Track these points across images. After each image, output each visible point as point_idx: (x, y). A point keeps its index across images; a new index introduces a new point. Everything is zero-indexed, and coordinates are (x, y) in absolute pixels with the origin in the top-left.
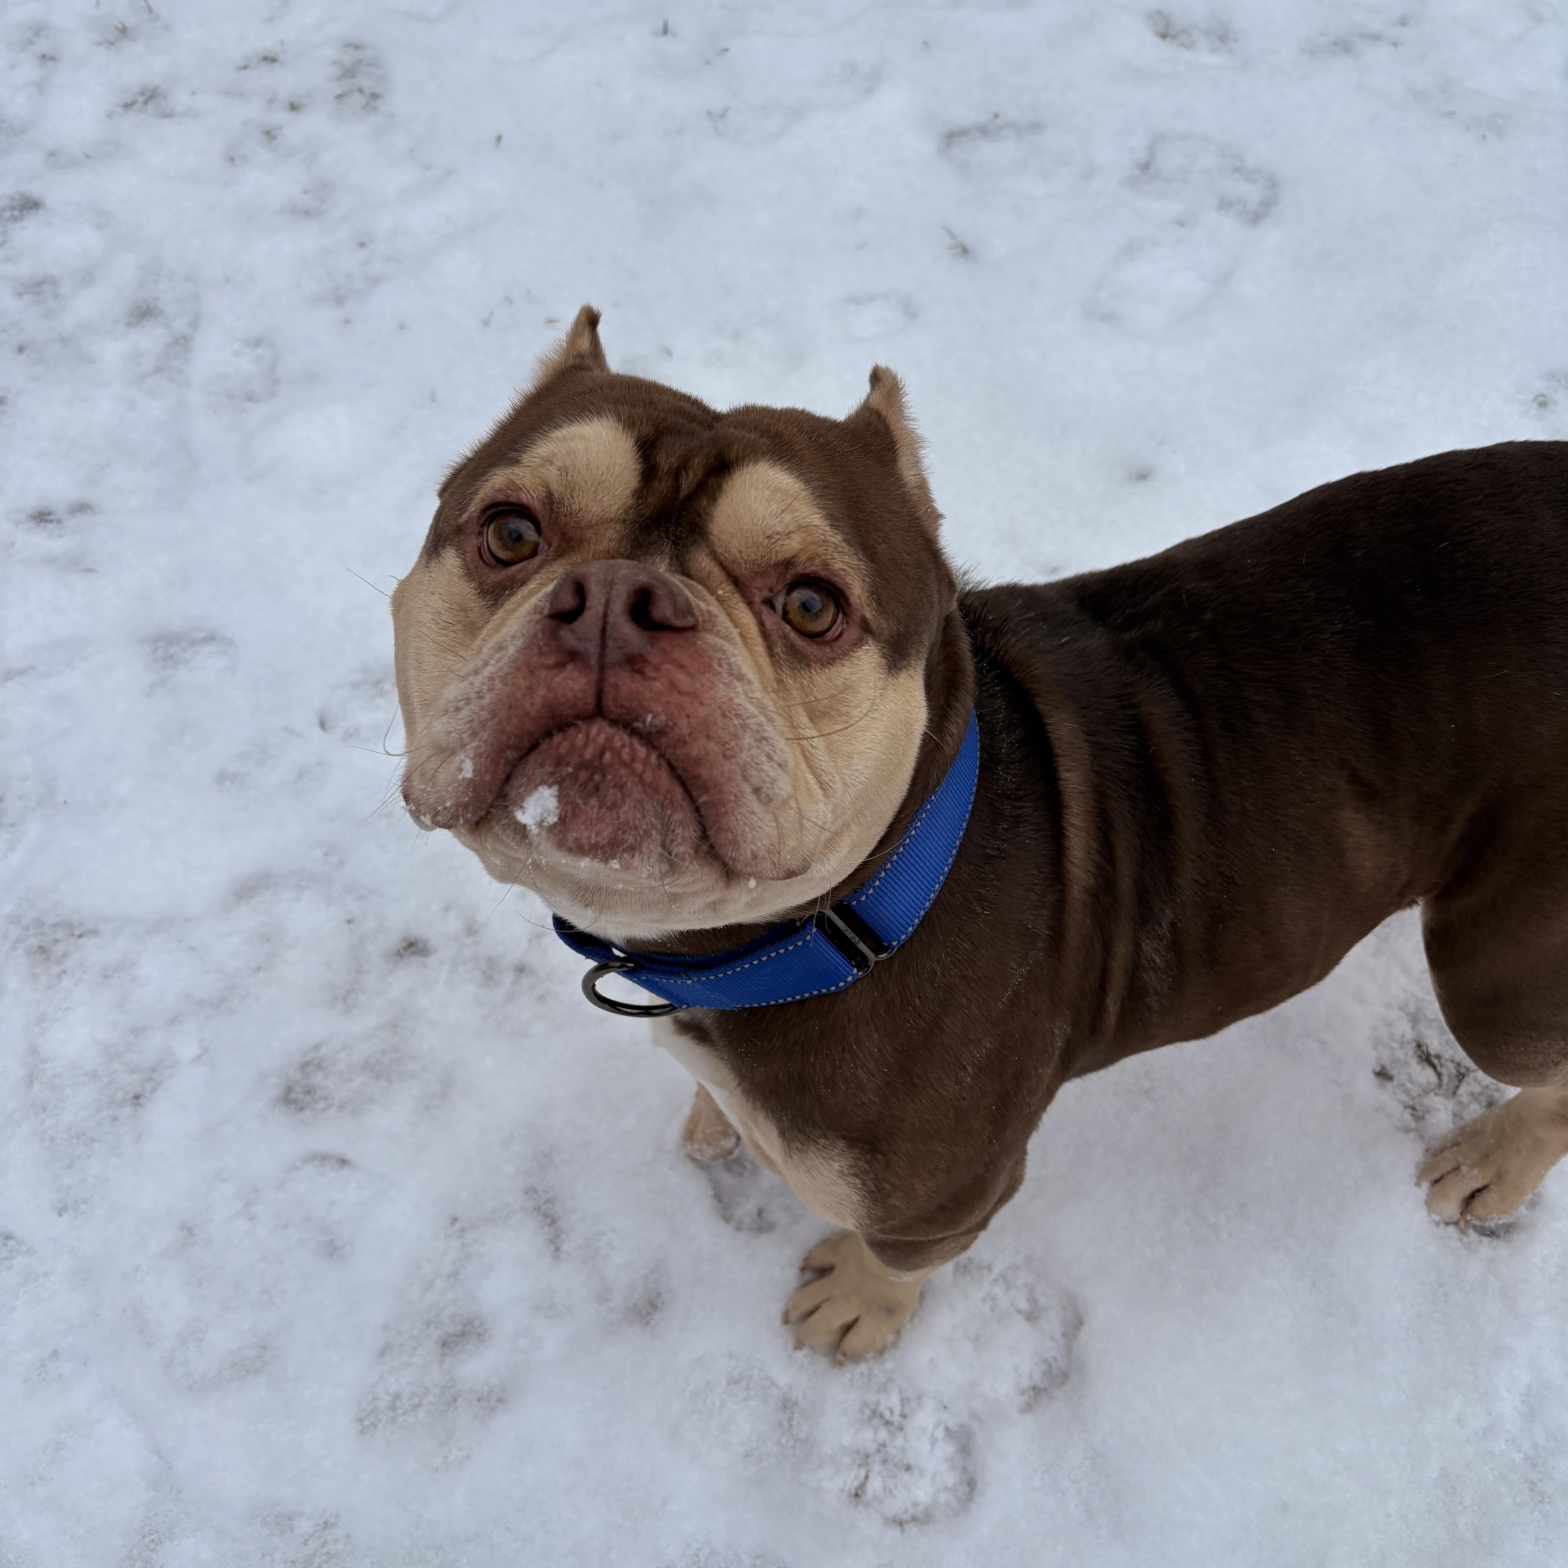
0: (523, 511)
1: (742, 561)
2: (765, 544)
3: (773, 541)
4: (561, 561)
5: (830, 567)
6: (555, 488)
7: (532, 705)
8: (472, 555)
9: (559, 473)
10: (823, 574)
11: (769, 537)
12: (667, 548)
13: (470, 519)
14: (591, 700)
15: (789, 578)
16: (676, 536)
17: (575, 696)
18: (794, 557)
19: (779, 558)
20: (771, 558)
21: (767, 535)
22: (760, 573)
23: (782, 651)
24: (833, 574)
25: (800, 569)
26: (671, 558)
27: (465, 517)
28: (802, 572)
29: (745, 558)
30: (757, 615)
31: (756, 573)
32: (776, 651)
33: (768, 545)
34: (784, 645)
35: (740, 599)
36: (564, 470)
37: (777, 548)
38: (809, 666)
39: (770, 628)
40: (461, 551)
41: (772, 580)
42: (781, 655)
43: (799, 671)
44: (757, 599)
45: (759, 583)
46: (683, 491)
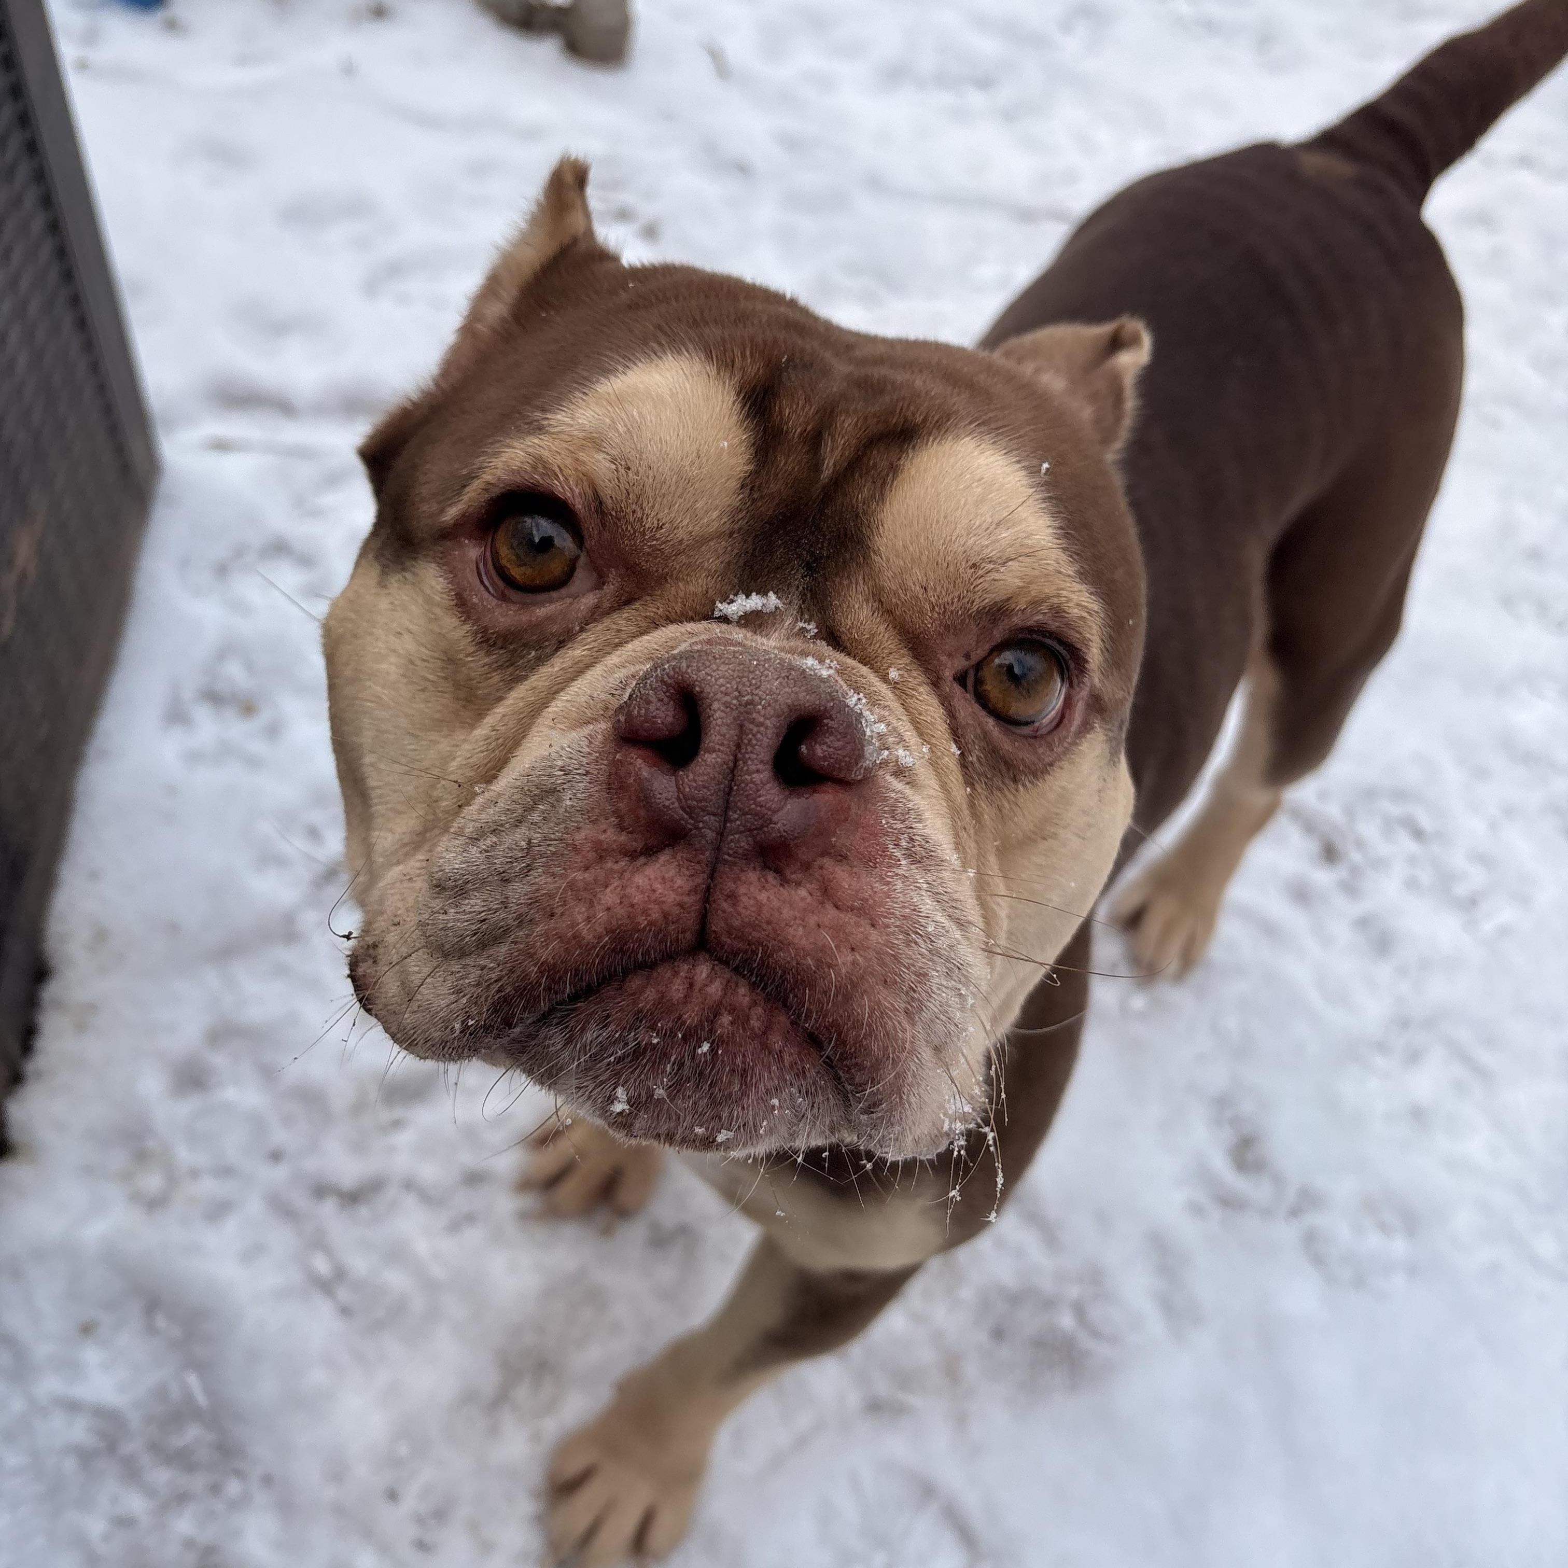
1: (927, 606)
2: (965, 576)
3: (981, 572)
4: (627, 613)
5: (1064, 614)
6: (608, 491)
7: (588, 919)
8: (466, 576)
9: (614, 467)
10: (1054, 625)
11: (974, 566)
12: (799, 578)
13: (462, 516)
14: (690, 920)
15: (998, 635)
16: (812, 554)
17: (666, 916)
18: (1008, 599)
19: (986, 601)
20: (973, 602)
21: (970, 563)
22: (951, 628)
23: (978, 758)
24: (1067, 625)
25: (1016, 620)
26: (803, 596)
27: (451, 512)
28: (1020, 624)
29: (932, 599)
30: (945, 701)
31: (947, 627)
32: (971, 759)
33: (972, 580)
34: (983, 750)
35: (922, 678)
36: (623, 464)
37: (986, 585)
38: (1015, 780)
39: (964, 723)
40: (447, 567)
41: (969, 639)
42: (977, 765)
43: (1000, 789)
44: (948, 674)
45: (951, 642)
46: (826, 474)
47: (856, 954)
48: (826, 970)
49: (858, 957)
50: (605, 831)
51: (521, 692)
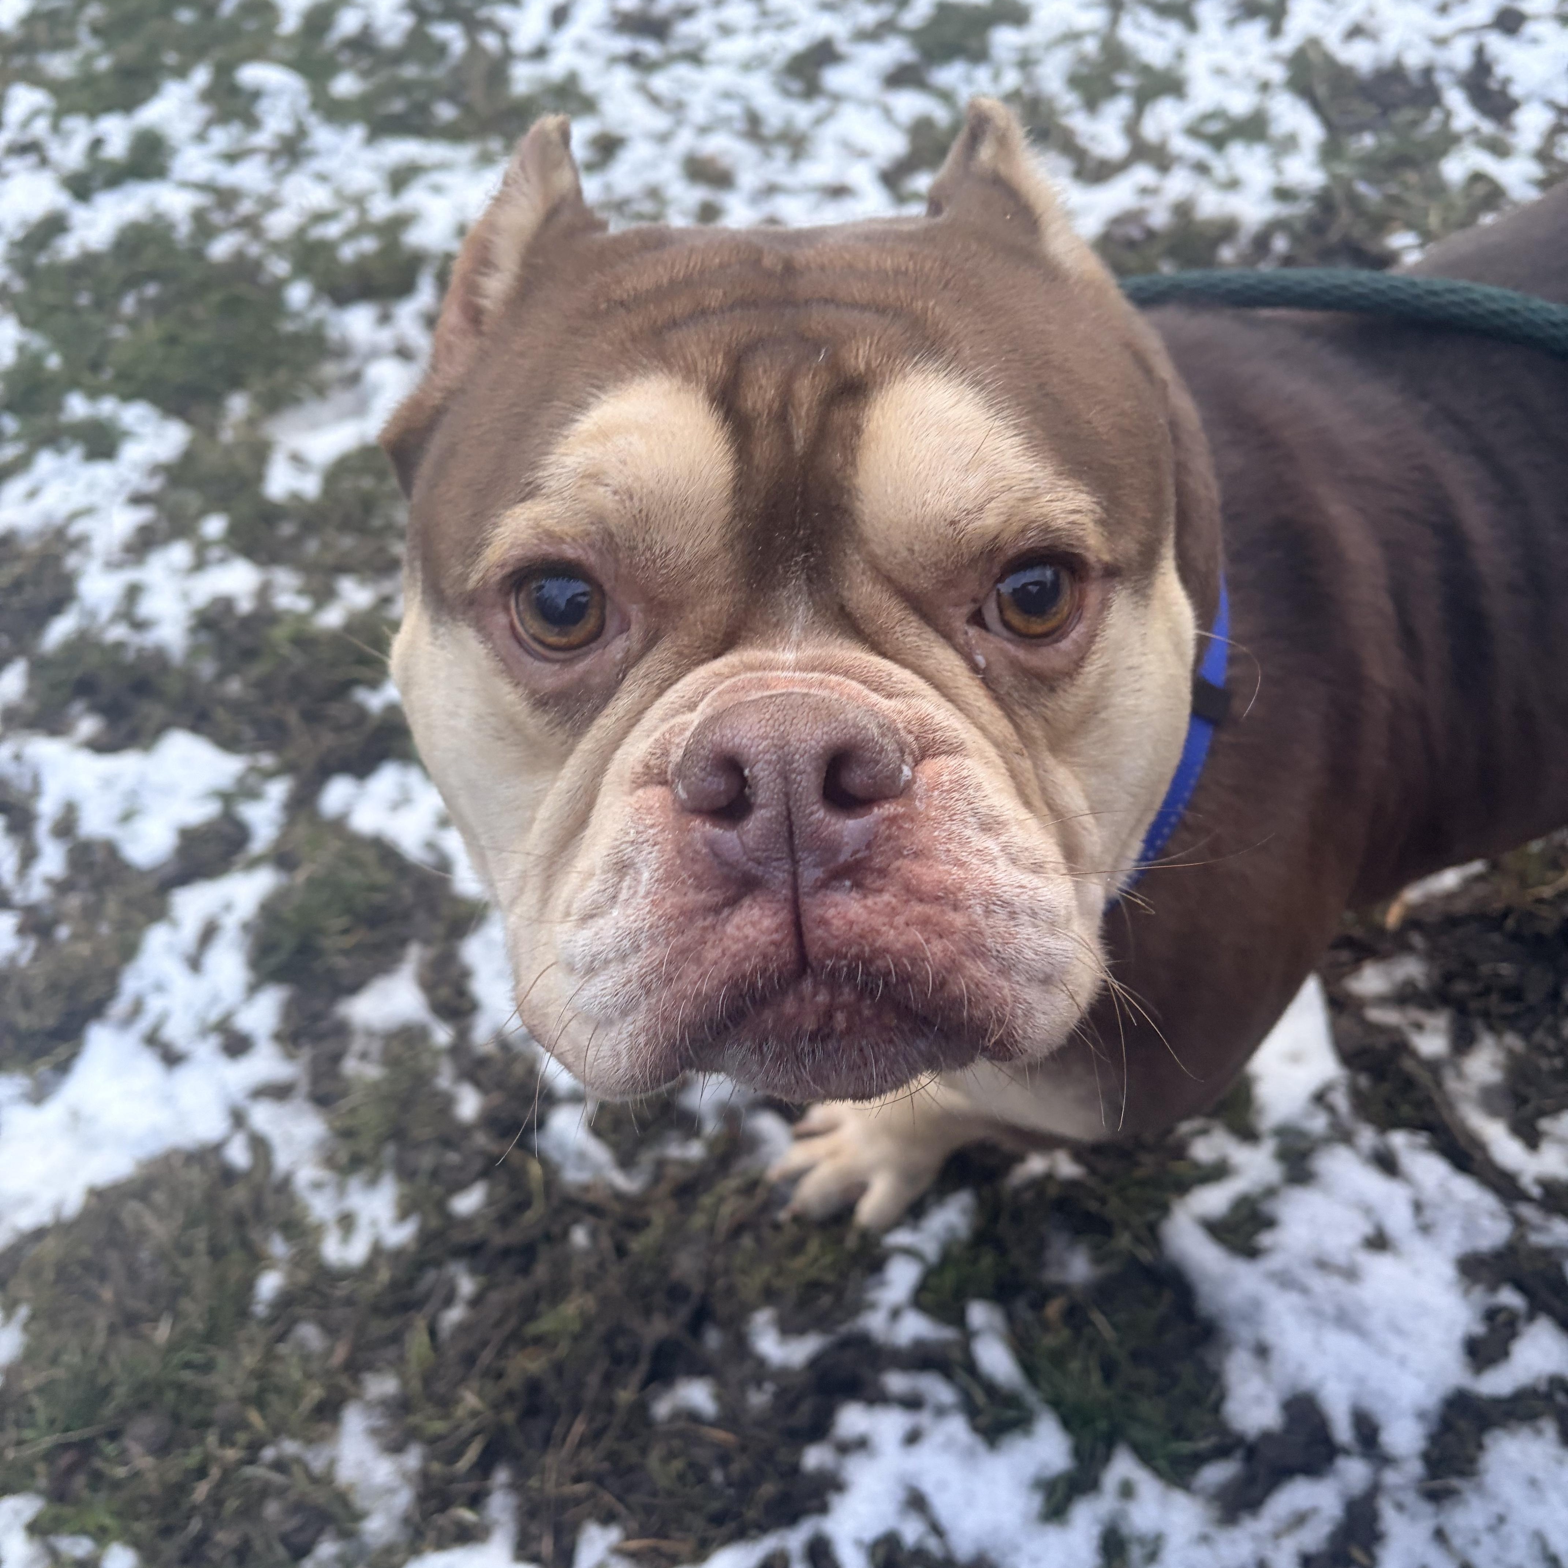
1: (919, 567)
2: (948, 534)
3: (961, 526)
6: (618, 524)
9: (618, 497)
11: (953, 522)
12: (800, 560)
15: (997, 571)
18: (996, 537)
19: (974, 546)
20: (962, 554)
21: (949, 520)
27: (474, 579)
28: (1014, 550)
29: (922, 561)
31: (945, 583)
33: (955, 534)
36: (624, 492)
40: (484, 633)
44: (958, 624)
45: (953, 594)
46: (799, 446)
47: (945, 941)
48: (921, 964)
49: (948, 944)
50: (685, 894)
51: (587, 744)
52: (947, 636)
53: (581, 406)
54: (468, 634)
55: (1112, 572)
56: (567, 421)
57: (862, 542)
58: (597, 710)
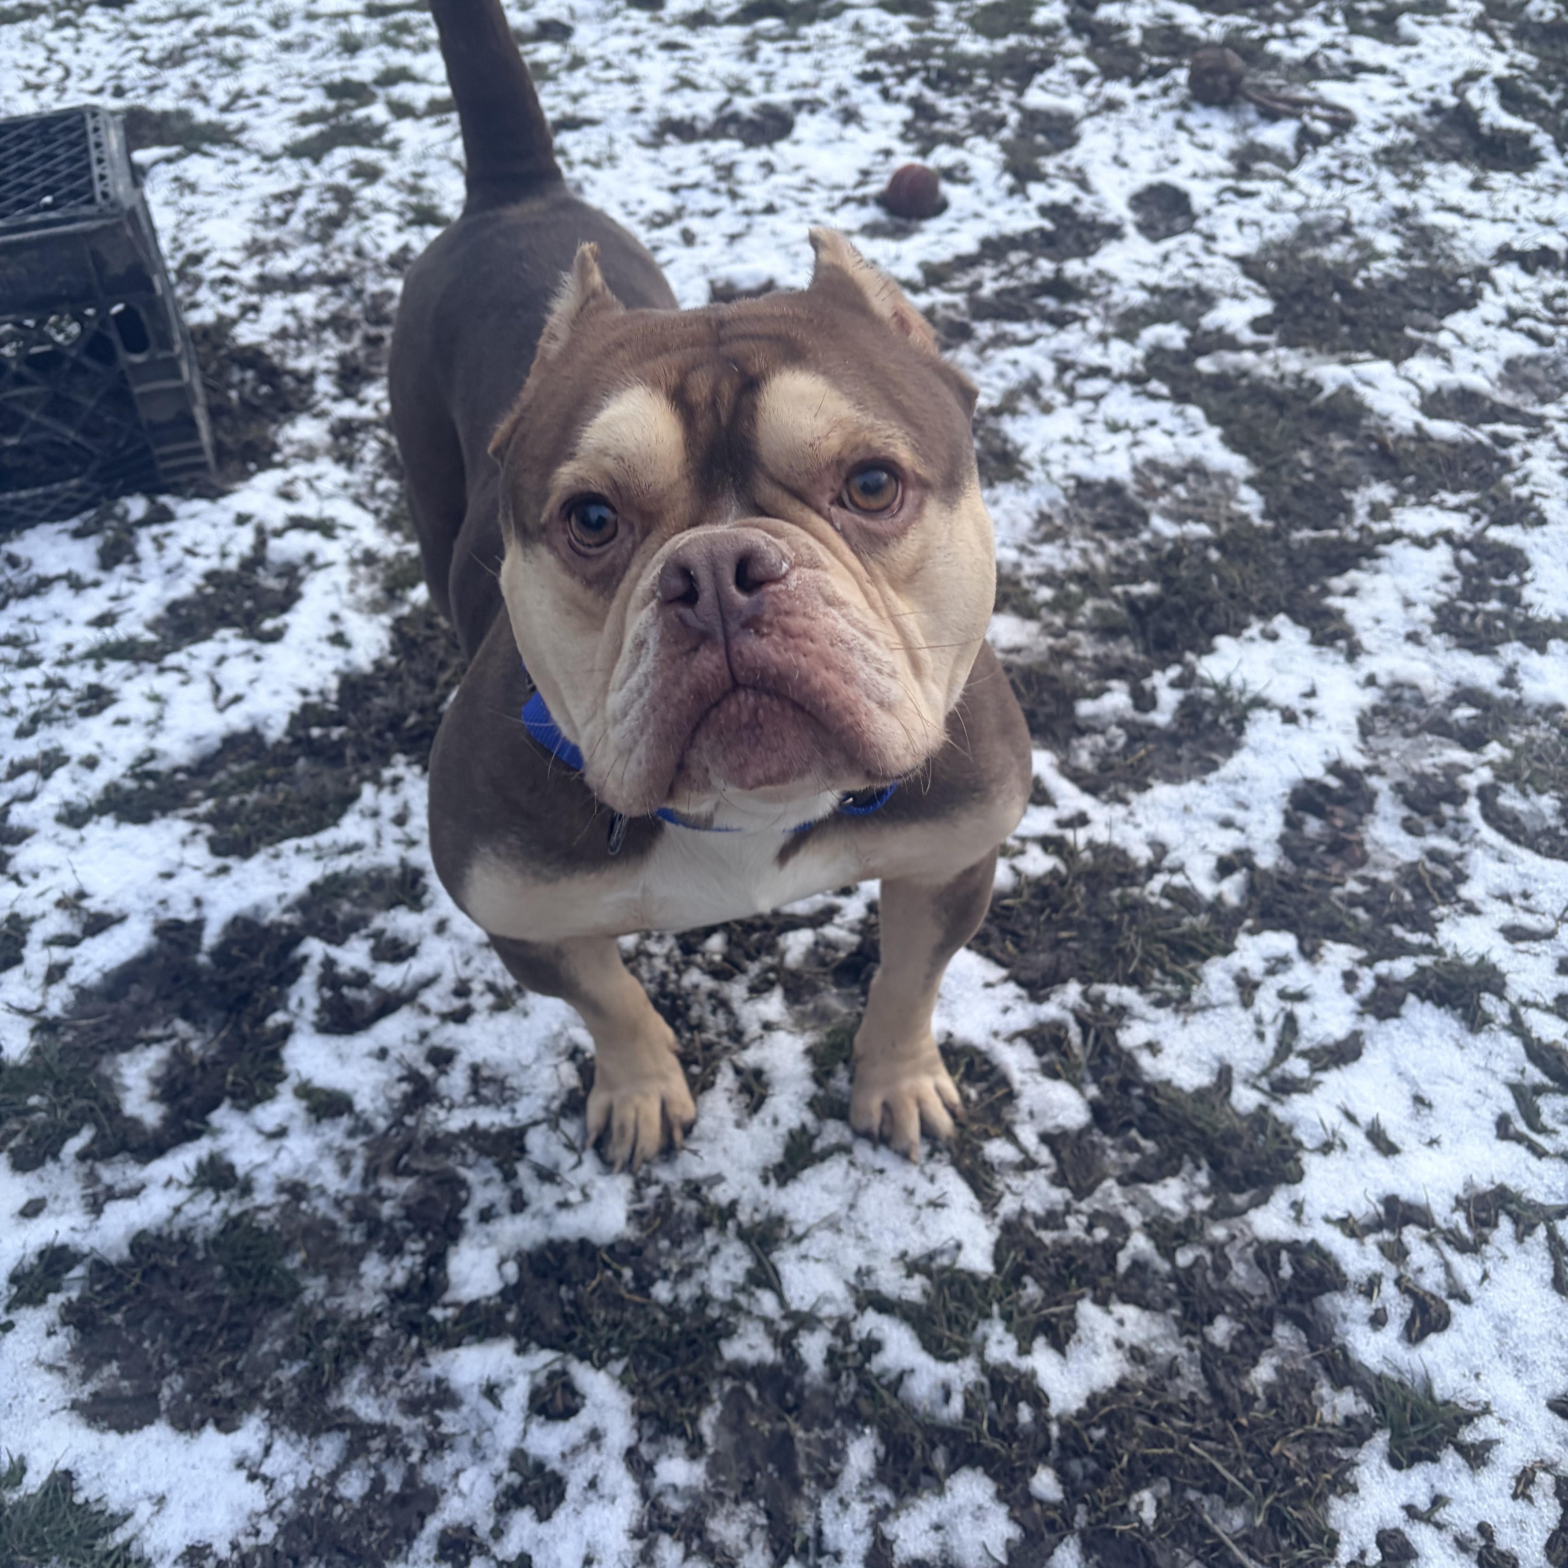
0: (595, 499)
2: (809, 452)
3: (816, 446)
5: (873, 447)
8: (565, 550)
10: (870, 456)
11: (811, 445)
13: (551, 517)
14: (725, 673)
15: (843, 473)
19: (828, 459)
20: (820, 463)
22: (816, 478)
24: (878, 451)
27: (545, 516)
30: (827, 517)
31: (813, 479)
33: (813, 452)
40: (553, 549)
44: (824, 504)
45: (819, 487)
46: (724, 420)
51: (616, 603)
52: (819, 512)
53: (599, 408)
54: (543, 550)
55: (924, 485)
56: (593, 417)
57: (762, 467)
58: (619, 581)
